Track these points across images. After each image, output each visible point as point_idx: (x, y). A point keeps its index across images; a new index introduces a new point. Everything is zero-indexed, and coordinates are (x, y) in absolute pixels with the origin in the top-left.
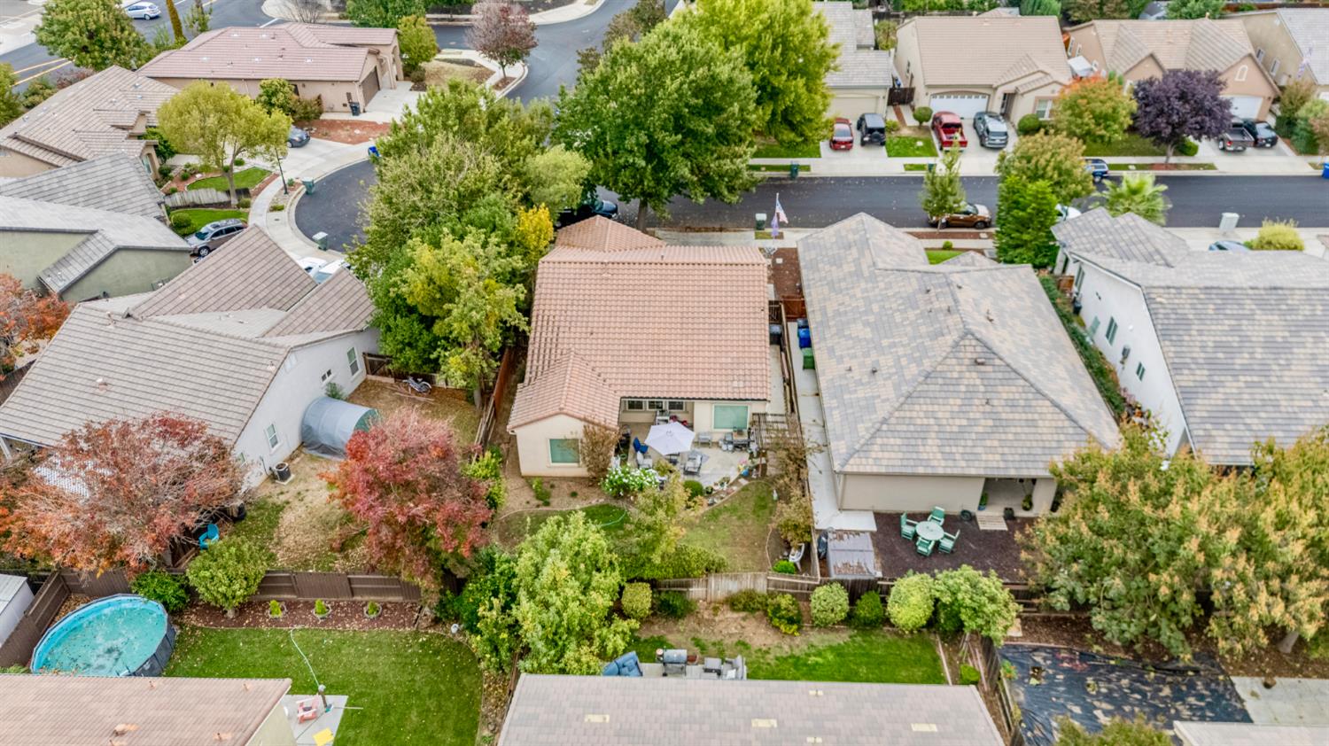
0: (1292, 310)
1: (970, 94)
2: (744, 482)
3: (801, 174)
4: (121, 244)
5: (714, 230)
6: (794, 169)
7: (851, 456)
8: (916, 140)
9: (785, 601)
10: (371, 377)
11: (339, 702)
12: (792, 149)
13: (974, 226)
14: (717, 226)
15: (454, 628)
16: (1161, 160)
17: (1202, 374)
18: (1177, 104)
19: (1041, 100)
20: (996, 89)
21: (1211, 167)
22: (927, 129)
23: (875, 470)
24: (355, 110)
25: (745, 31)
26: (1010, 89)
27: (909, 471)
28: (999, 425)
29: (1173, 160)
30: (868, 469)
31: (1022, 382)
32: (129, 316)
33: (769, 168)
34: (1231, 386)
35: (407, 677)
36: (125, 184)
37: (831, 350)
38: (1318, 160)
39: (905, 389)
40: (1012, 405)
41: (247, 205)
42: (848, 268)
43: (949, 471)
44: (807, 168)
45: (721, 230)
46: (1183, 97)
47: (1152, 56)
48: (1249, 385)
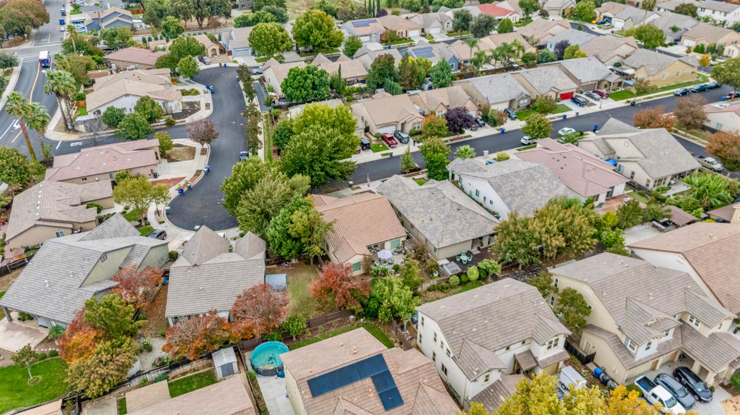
0: (522, 177)
1: (390, 125)
4: (152, 246)
5: (335, 191)
7: (438, 243)
8: (379, 145)
9: (444, 284)
10: (268, 267)
13: (416, 171)
15: (362, 320)
16: (456, 136)
17: (510, 199)
18: (459, 119)
19: (414, 124)
20: (398, 123)
21: (470, 136)
22: (381, 141)
23: (446, 245)
24: (155, 176)
26: (403, 121)
27: (455, 243)
28: (470, 224)
29: (460, 136)
30: (445, 245)
32: (195, 265)
34: (517, 200)
36: (124, 225)
37: (413, 217)
38: (498, 127)
39: (443, 222)
40: (471, 218)
41: (149, 224)
42: (402, 192)
43: (464, 240)
45: (338, 190)
46: (459, 117)
47: (442, 103)
48: (521, 198)
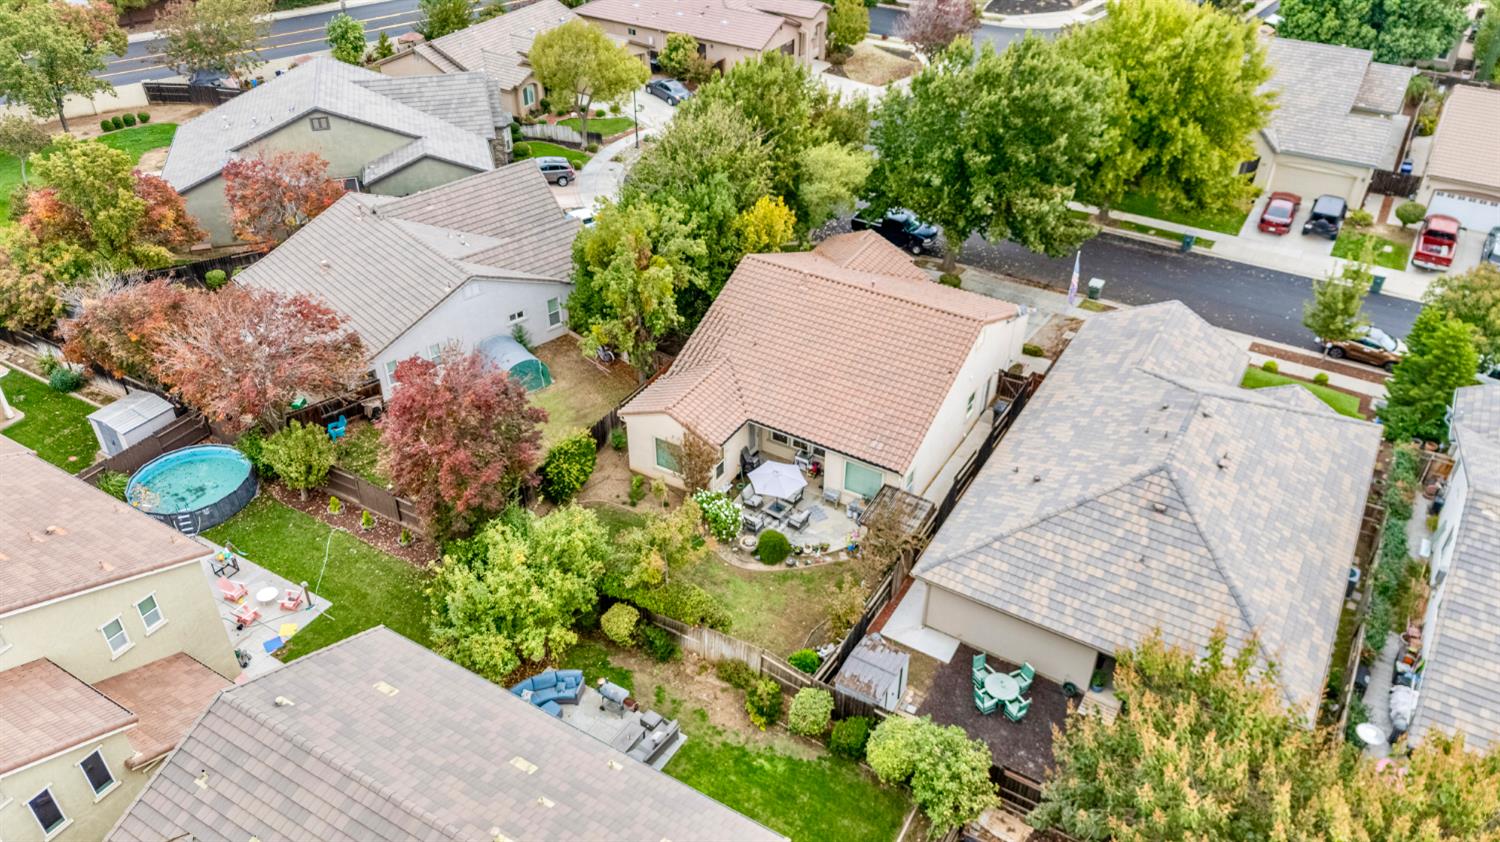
1: (1495, 200)
2: (844, 557)
3: (1196, 249)
4: (430, 152)
5: (1037, 285)
6: (1187, 241)
7: (939, 563)
8: (1385, 243)
9: (764, 688)
11: (322, 604)
12: (1181, 215)
13: (1384, 366)
14: (1044, 282)
22: (1412, 234)
25: (1149, 57)
27: (999, 604)
28: (1144, 590)
31: (1203, 551)
32: (375, 213)
33: (1160, 233)
35: (388, 608)
39: (1050, 510)
40: (1175, 574)
41: (594, 150)
42: (1112, 359)
44: (1209, 244)
45: (1046, 287)
